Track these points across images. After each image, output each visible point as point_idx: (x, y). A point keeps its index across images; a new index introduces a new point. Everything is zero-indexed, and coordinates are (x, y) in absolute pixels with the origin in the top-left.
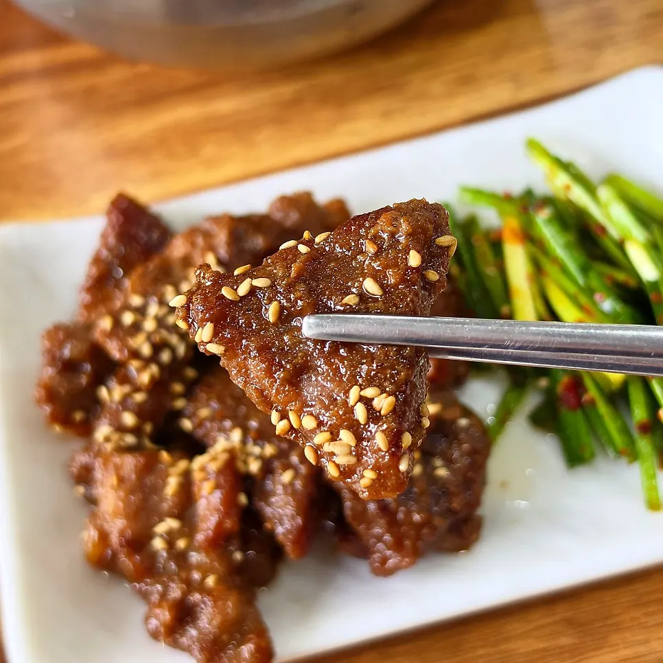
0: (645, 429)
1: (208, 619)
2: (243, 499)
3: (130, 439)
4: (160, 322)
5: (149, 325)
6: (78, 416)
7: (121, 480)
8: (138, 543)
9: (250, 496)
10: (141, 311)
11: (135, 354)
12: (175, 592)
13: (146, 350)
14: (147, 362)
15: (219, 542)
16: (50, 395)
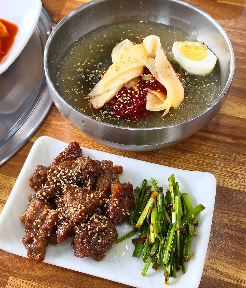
0: (152, 256)
1: (34, 245)
2: (55, 224)
3: (42, 198)
4: (61, 176)
5: (58, 176)
6: (36, 187)
7: (34, 206)
8: (30, 221)
9: (57, 224)
10: (59, 171)
11: (52, 180)
12: (31, 236)
13: (55, 181)
14: (54, 183)
15: (46, 230)
16: (32, 180)
